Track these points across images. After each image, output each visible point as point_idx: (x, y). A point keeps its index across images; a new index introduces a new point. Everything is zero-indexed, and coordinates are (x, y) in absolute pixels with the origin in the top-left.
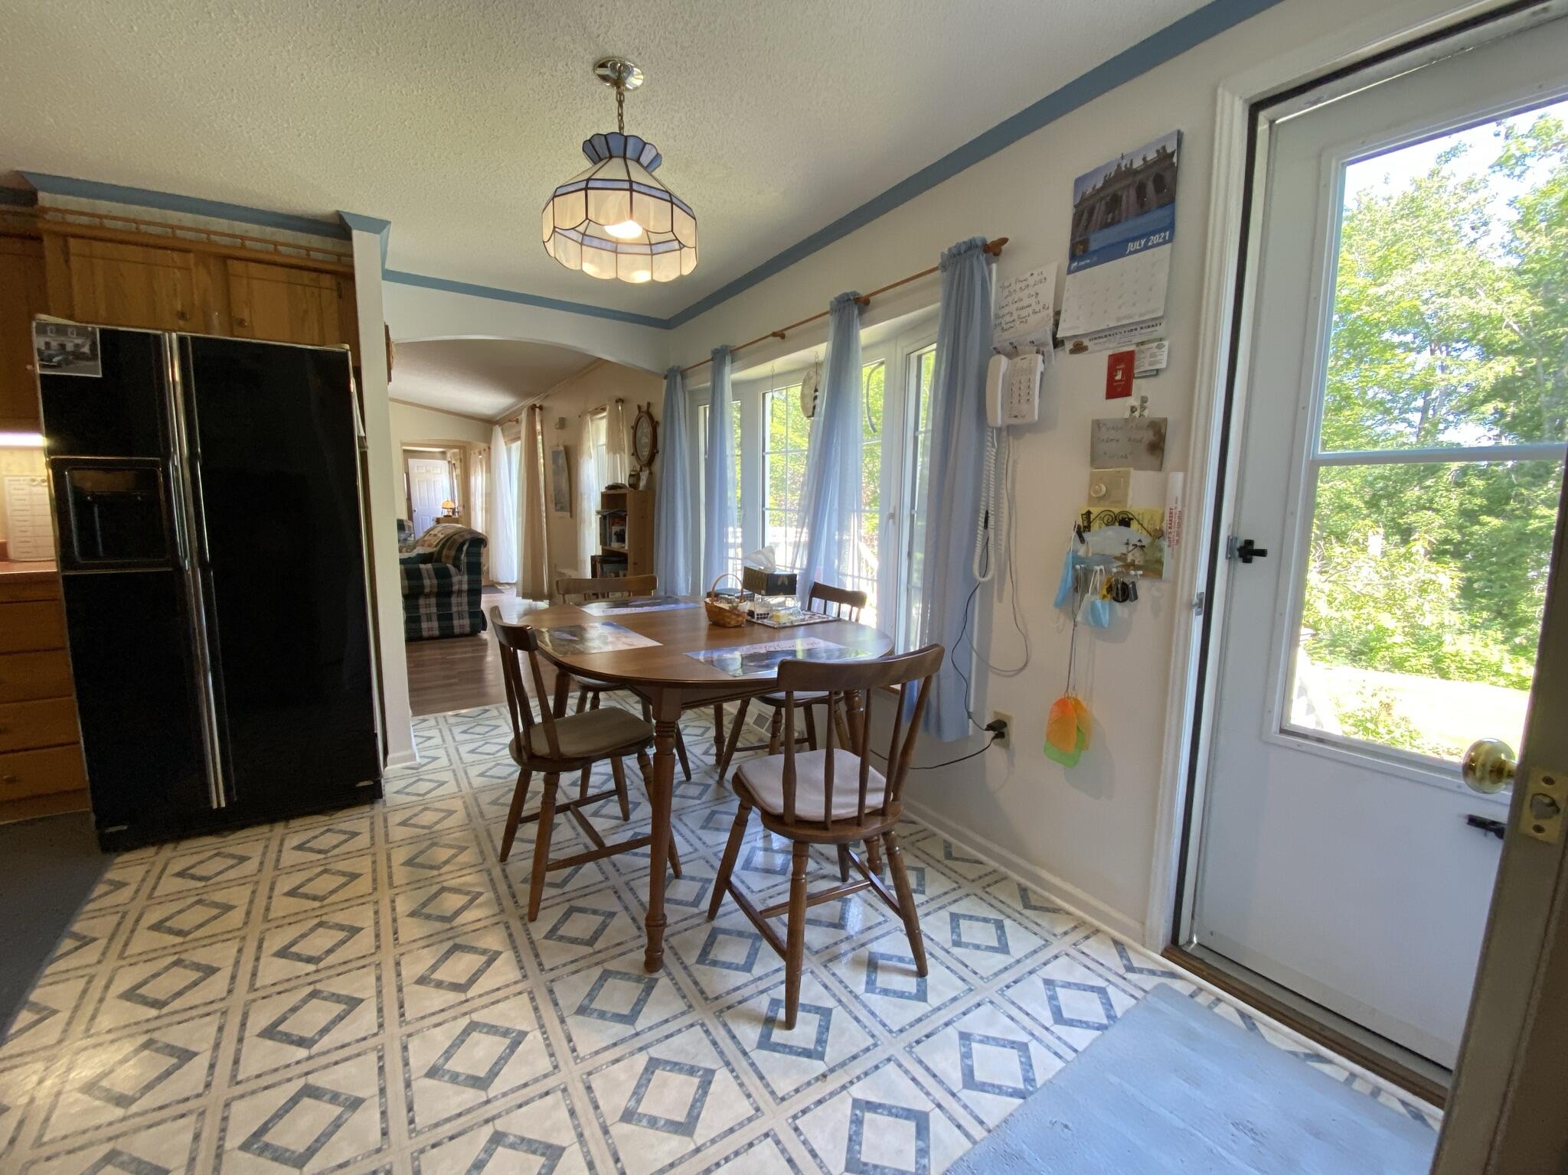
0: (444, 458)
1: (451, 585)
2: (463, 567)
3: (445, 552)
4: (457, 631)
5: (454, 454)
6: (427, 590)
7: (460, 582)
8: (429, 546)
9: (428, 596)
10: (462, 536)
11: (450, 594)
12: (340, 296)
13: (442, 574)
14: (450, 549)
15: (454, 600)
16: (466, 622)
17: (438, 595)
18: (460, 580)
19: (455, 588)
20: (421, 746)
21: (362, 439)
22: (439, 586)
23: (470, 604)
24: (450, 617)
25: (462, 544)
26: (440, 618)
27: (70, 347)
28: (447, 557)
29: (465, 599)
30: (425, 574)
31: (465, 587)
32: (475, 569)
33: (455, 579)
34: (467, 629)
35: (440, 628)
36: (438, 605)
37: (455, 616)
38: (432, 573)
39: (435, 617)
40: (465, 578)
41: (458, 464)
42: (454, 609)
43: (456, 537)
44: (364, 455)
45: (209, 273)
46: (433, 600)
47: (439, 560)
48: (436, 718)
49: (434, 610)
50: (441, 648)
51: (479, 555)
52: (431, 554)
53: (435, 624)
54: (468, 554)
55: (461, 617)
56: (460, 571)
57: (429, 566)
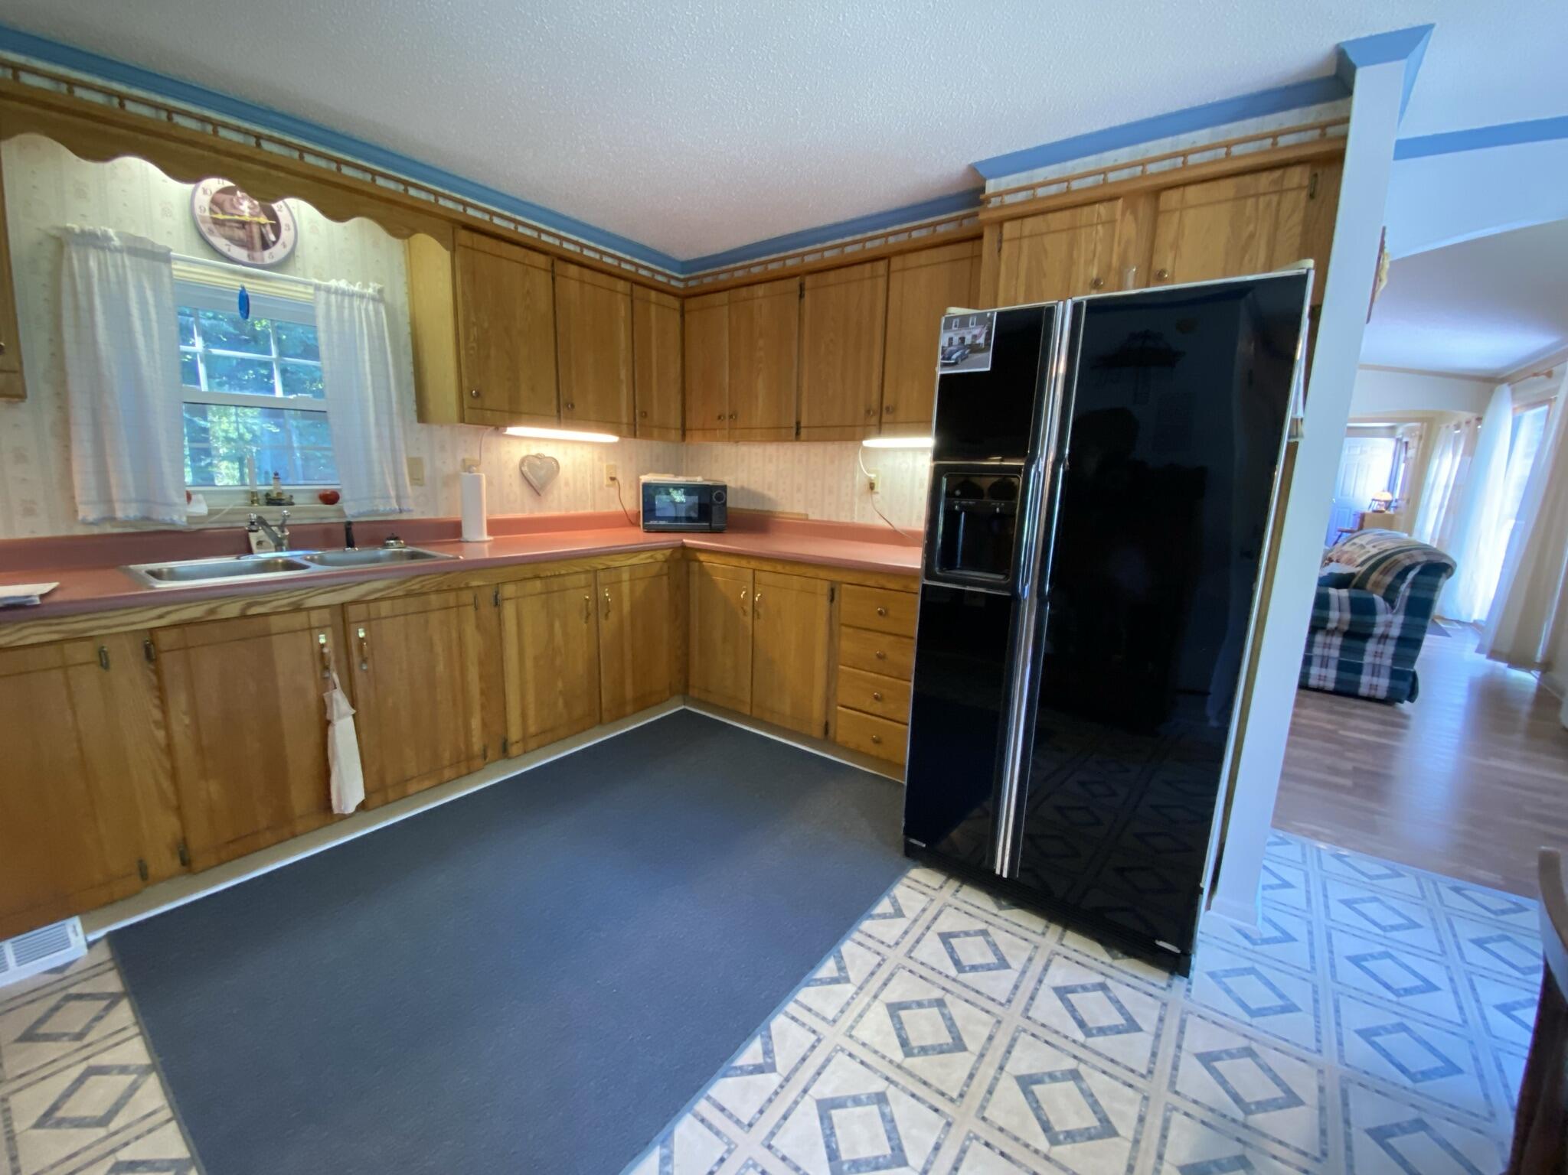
0: (1391, 436)
1: (1373, 625)
2: (1401, 602)
3: (1374, 576)
4: (1363, 690)
5: (1412, 430)
6: (1331, 625)
7: (1389, 625)
8: (1349, 562)
9: (1331, 633)
10: (1410, 557)
11: (1366, 637)
12: (1312, 196)
13: (1362, 608)
14: (1385, 572)
15: (1371, 646)
16: (1383, 683)
17: (1348, 635)
18: (1390, 621)
19: (1378, 630)
20: (1269, 893)
21: (1296, 422)
22: (1352, 623)
23: (1396, 658)
24: (1358, 669)
25: (1408, 569)
26: (1342, 667)
27: (968, 341)
28: (1377, 584)
29: (1390, 649)
30: (1334, 603)
31: (1395, 632)
32: (1420, 609)
33: (1381, 618)
34: (1382, 693)
35: (1338, 681)
36: (1343, 649)
37: (1366, 669)
38: (1346, 605)
39: (1333, 664)
40: (1400, 619)
41: (1414, 443)
42: (1368, 659)
43: (1401, 556)
44: (1293, 449)
45: (1136, 219)
46: (1337, 641)
47: (1360, 586)
48: (1303, 847)
49: (1335, 653)
50: (1331, 712)
51: (1434, 588)
52: (1352, 575)
53: (1332, 673)
54: (1414, 585)
55: (1376, 671)
56: (1393, 607)
57: (1344, 593)
